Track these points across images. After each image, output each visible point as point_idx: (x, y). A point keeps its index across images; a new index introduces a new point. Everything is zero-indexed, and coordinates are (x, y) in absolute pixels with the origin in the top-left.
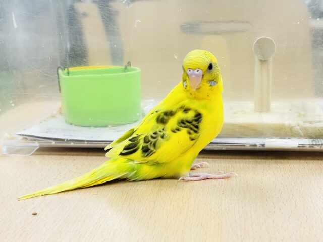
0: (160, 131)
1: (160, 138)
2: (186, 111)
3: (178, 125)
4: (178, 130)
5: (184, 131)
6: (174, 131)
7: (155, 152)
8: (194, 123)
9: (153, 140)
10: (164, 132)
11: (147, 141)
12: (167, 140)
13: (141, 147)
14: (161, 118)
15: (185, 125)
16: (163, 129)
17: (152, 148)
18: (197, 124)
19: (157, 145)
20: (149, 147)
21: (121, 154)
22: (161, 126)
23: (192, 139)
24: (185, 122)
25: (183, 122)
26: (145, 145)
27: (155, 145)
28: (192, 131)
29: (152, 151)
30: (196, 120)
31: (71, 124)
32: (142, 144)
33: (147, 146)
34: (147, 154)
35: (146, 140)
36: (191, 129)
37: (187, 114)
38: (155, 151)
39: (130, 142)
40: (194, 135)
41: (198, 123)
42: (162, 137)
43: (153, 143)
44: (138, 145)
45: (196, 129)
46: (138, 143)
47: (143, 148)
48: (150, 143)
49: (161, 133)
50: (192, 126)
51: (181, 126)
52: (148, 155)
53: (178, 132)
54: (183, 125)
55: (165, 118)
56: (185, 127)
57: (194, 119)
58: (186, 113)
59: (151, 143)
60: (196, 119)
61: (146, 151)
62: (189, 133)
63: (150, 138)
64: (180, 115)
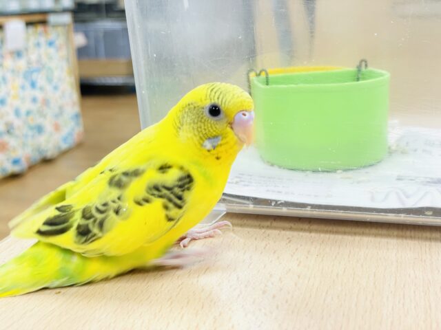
0: (114, 202)
1: (112, 214)
2: (164, 168)
3: (148, 193)
4: (147, 201)
5: (158, 203)
6: (139, 203)
7: (100, 238)
8: (177, 190)
9: (99, 216)
10: (120, 203)
11: (88, 215)
12: (126, 218)
13: (75, 225)
14: (117, 178)
15: (160, 194)
16: (119, 198)
17: (95, 230)
18: (180, 193)
19: (106, 225)
20: (91, 227)
21: (40, 232)
22: (115, 193)
23: (170, 219)
24: (161, 188)
25: (156, 188)
26: (83, 222)
27: (101, 225)
28: (171, 205)
29: (95, 235)
30: (180, 187)
31: (272, 165)
32: (77, 220)
33: (87, 225)
34: (84, 239)
35: (86, 215)
36: (170, 200)
37: (165, 174)
38: (100, 234)
39: (57, 213)
40: (174, 212)
41: (183, 191)
42: (117, 212)
43: (98, 221)
44: (71, 220)
45: (178, 202)
46: (72, 217)
47: (79, 227)
48: (92, 220)
49: (115, 206)
50: (172, 196)
51: (153, 195)
52: (86, 241)
53: (147, 205)
54: (156, 192)
55: (124, 179)
56: (161, 197)
57: (177, 183)
58: (163, 172)
59: (95, 221)
60: (180, 183)
61: (84, 233)
62: (166, 208)
63: (94, 212)
64: (153, 176)
